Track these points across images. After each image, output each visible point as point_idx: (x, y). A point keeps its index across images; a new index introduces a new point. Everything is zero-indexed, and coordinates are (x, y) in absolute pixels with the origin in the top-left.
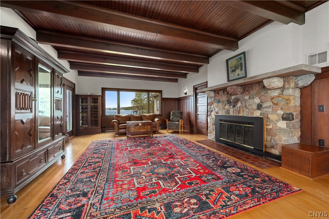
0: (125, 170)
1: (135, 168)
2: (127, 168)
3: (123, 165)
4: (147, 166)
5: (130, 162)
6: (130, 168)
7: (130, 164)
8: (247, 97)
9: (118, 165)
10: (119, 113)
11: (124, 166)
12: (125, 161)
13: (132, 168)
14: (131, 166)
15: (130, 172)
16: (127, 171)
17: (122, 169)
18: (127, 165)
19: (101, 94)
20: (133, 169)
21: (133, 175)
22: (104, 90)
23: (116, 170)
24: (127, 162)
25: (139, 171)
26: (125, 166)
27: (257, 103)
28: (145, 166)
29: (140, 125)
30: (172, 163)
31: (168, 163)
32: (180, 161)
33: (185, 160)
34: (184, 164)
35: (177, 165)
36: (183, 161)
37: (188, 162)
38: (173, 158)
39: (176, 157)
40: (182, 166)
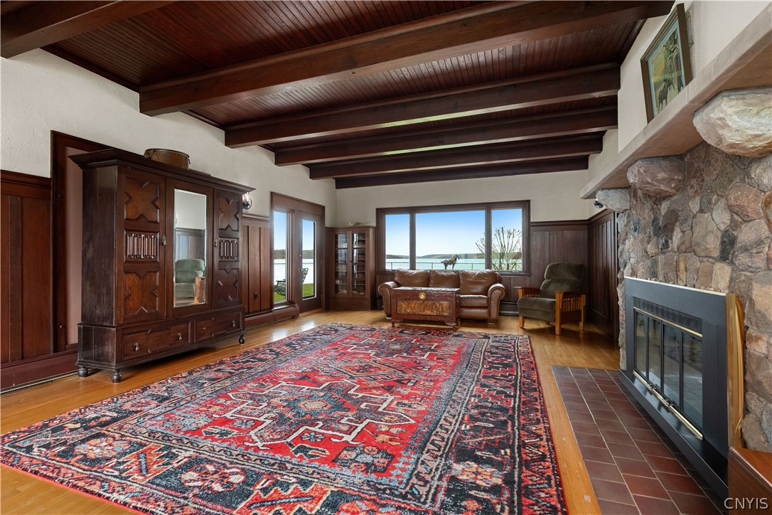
4: (308, 389)
5: (301, 373)
10: (413, 266)
19: (374, 224)
22: (381, 213)
27: (722, 227)
29: (422, 297)
30: (364, 399)
31: (357, 395)
32: (388, 401)
33: (406, 402)
34: (380, 410)
35: (363, 406)
36: (396, 402)
37: (401, 409)
38: (389, 389)
39: (398, 389)
40: (368, 411)
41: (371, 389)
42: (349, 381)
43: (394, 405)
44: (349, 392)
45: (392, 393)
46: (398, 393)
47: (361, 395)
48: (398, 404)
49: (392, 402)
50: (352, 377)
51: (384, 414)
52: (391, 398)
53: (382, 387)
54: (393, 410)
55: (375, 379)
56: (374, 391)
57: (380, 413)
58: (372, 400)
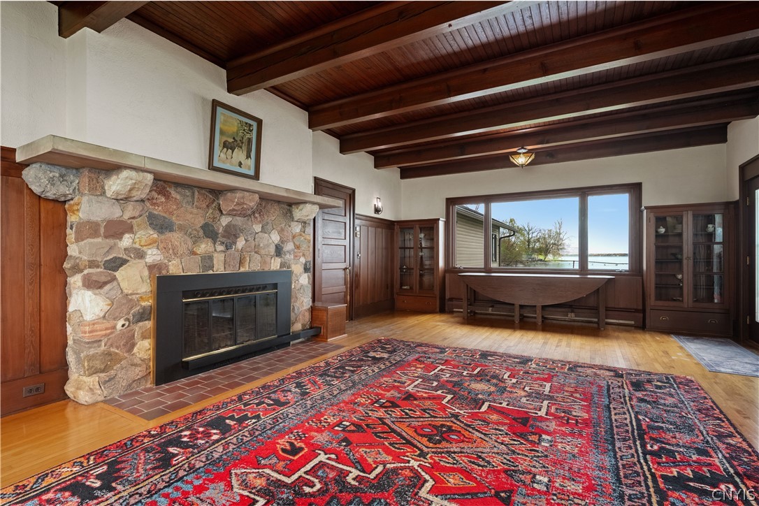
0: (563, 414)
1: (535, 409)
2: (556, 417)
3: (564, 429)
4: (501, 403)
5: (540, 432)
6: (546, 415)
7: (543, 425)
8: (258, 228)
9: (581, 436)
11: (562, 425)
12: (553, 444)
13: (542, 413)
14: (541, 419)
15: (550, 405)
16: (557, 409)
17: (569, 419)
18: (552, 426)
20: (540, 410)
21: (547, 400)
23: (587, 423)
24: (549, 438)
25: (527, 400)
26: (559, 426)
27: (276, 242)
28: (504, 405)
30: (436, 389)
31: (442, 392)
32: (413, 385)
33: (396, 384)
34: (420, 380)
35: (435, 384)
36: (406, 384)
37: (404, 379)
38: (410, 397)
39: (399, 395)
40: (431, 380)
41: (429, 398)
42: (457, 411)
43: (409, 382)
44: (452, 396)
45: (407, 392)
46: (400, 392)
47: (439, 392)
48: (405, 382)
49: (409, 385)
50: (456, 416)
51: (418, 377)
52: (410, 388)
53: (416, 399)
54: (410, 380)
55: (424, 410)
56: (425, 395)
57: (421, 378)
58: (427, 387)
